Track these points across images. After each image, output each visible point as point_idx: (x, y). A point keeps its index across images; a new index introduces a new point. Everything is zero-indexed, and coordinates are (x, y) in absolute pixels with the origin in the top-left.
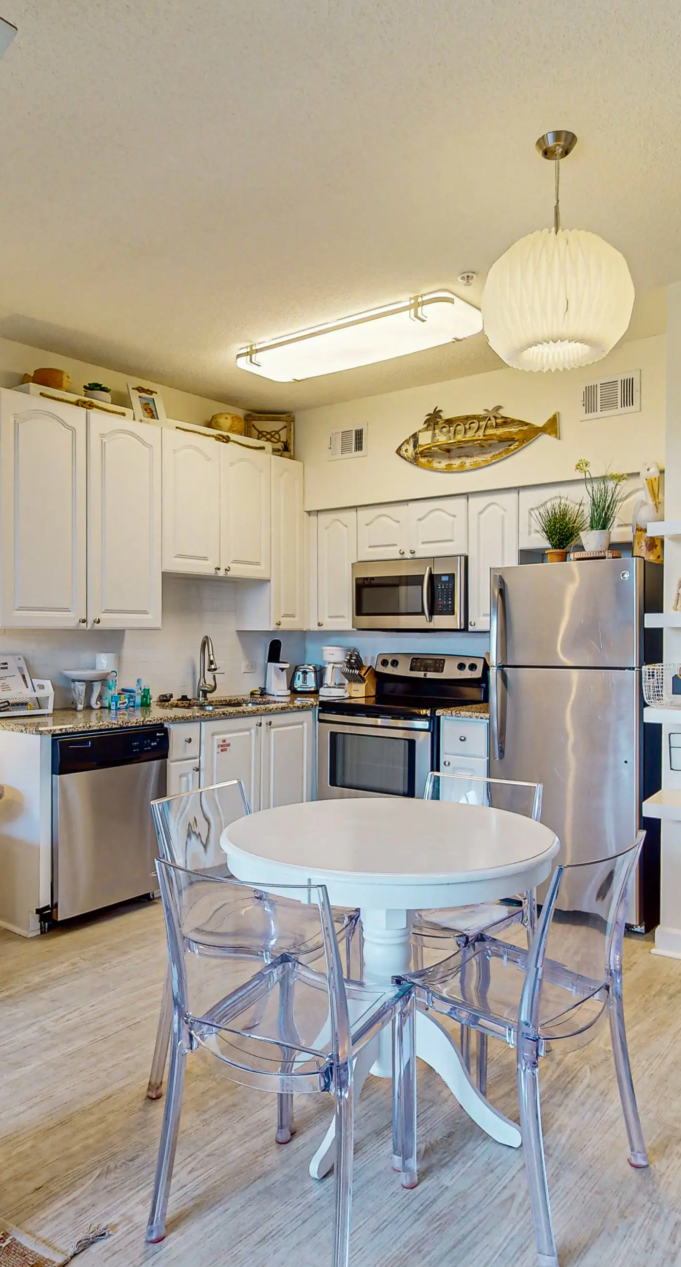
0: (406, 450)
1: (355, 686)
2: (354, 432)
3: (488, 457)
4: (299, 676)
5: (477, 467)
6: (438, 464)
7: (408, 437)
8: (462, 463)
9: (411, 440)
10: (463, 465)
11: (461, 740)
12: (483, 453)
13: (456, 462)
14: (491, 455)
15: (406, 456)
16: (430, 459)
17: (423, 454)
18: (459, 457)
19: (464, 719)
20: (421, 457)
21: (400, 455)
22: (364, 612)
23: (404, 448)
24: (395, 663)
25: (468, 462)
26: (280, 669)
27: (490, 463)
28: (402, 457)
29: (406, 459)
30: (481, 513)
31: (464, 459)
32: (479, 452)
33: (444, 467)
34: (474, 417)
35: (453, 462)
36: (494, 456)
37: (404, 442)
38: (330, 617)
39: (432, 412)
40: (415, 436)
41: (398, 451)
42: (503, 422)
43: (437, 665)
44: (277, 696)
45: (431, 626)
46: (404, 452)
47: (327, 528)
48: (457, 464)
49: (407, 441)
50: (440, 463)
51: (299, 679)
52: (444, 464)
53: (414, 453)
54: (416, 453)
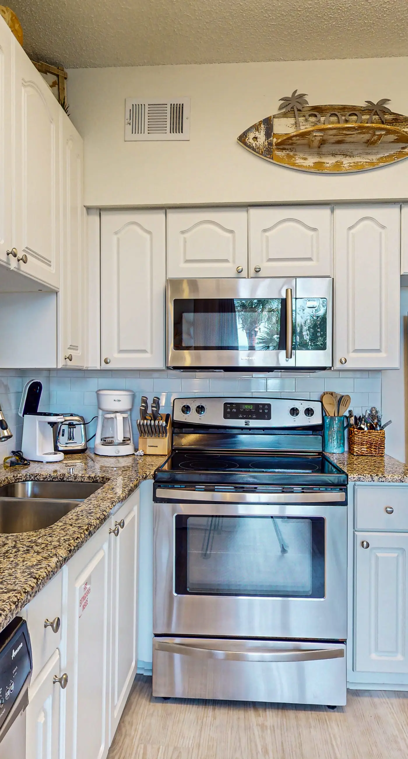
0: (255, 138)
1: (151, 441)
2: (169, 107)
3: (374, 158)
4: (63, 430)
5: (359, 170)
6: (302, 161)
7: (256, 121)
8: (337, 162)
9: (262, 126)
10: (338, 165)
11: (387, 511)
12: (368, 154)
13: (330, 161)
14: (379, 156)
15: (254, 145)
16: (291, 154)
17: (281, 146)
18: (334, 155)
19: (391, 484)
20: (278, 149)
21: (245, 144)
22: (184, 345)
23: (251, 135)
24: (200, 409)
25: (346, 162)
26: (49, 423)
27: (377, 166)
28: (249, 147)
29: (254, 149)
30: (350, 228)
31: (339, 158)
32: (361, 151)
33: (312, 165)
34: (353, 108)
35: (324, 160)
36: (382, 158)
37: (251, 127)
38: (121, 351)
39: (290, 96)
40: (268, 123)
41: (242, 139)
42: (393, 119)
43: (261, 411)
44: (47, 462)
45: (291, 363)
46: (251, 140)
47: (116, 233)
48: (330, 162)
49: (256, 127)
50: (305, 159)
51: (63, 435)
52: (311, 161)
53: (267, 143)
54: (270, 144)
